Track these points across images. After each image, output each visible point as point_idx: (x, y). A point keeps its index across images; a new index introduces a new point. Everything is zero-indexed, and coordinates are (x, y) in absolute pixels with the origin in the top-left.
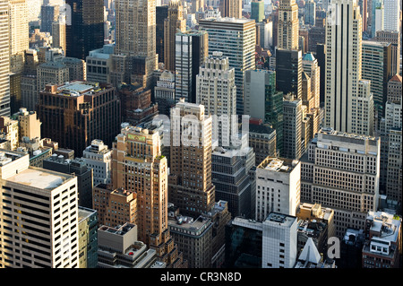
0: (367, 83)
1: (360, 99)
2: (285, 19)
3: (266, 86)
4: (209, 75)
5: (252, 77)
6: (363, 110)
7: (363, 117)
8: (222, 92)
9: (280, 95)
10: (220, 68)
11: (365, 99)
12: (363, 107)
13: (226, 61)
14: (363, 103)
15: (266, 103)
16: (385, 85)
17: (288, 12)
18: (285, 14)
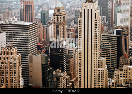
0: (103, 59)
1: (99, 69)
2: (58, 21)
3: (42, 65)
4: (4, 59)
5: (33, 60)
6: (101, 76)
7: (101, 80)
8: (13, 70)
9: (52, 70)
10: (12, 55)
11: (102, 69)
12: (101, 74)
13: (15, 49)
14: (101, 72)
15: (42, 75)
16: (118, 60)
17: (59, 17)
18: (58, 18)
